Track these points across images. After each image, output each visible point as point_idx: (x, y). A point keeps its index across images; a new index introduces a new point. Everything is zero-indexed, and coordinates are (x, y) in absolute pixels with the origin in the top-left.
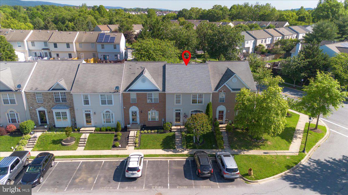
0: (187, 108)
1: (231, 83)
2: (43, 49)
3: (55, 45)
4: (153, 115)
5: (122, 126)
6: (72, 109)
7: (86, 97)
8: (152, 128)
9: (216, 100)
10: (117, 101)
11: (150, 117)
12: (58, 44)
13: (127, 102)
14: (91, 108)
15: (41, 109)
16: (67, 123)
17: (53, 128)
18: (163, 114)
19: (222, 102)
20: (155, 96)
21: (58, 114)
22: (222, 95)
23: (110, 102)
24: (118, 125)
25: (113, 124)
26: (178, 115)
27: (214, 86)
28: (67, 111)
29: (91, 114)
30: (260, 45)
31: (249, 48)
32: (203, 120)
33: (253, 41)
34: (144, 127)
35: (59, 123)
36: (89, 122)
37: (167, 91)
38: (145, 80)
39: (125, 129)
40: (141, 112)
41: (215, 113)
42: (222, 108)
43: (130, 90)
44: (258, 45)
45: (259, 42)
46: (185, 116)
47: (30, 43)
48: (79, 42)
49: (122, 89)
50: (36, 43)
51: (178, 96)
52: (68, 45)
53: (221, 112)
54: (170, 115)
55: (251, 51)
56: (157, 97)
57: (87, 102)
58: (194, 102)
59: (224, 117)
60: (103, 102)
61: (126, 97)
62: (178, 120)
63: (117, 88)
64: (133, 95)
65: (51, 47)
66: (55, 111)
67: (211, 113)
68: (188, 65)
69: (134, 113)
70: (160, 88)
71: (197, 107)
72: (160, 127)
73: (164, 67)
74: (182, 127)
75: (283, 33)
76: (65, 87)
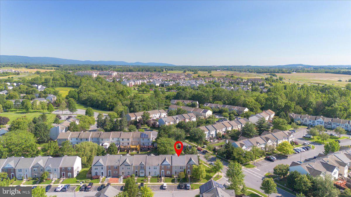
0: (179, 170)
1: (191, 162)
2: (117, 141)
3: (123, 140)
4: (168, 172)
5: (159, 176)
6: (145, 171)
7: (150, 167)
8: (168, 177)
9: (187, 168)
10: (158, 168)
11: (167, 173)
12: (124, 139)
13: (161, 169)
14: (150, 170)
15: (136, 171)
16: (143, 175)
17: (139, 176)
18: (171, 172)
19: (189, 168)
20: (169, 166)
21: (141, 172)
22: (189, 166)
23: (156, 169)
24: (158, 176)
25: (157, 175)
26: (176, 172)
27: (186, 163)
28: (144, 171)
29: (151, 172)
30: (219, 133)
31: (213, 134)
32: (183, 173)
33: (215, 131)
34: (166, 176)
35: (141, 175)
36: (150, 174)
37: (173, 165)
38: (166, 162)
39: (160, 177)
40: (165, 171)
41: (187, 172)
42: (189, 170)
43: (162, 165)
44: (217, 133)
45: (218, 131)
46: (178, 173)
47: (112, 139)
48: (133, 137)
49: (160, 165)
50: (114, 139)
51: (176, 167)
52: (128, 139)
53: (189, 172)
54: (174, 173)
55: (214, 136)
56: (170, 166)
57: (150, 169)
58: (181, 168)
59: (190, 173)
60: (154, 169)
61: (161, 167)
62: (176, 174)
63: (159, 164)
64: (163, 166)
65: (121, 140)
66: (140, 171)
67: (185, 172)
68: (180, 156)
69: (163, 172)
70: (171, 164)
71: (181, 170)
72: (171, 176)
73: (172, 157)
74: (177, 176)
75: (232, 125)
76: (144, 164)
